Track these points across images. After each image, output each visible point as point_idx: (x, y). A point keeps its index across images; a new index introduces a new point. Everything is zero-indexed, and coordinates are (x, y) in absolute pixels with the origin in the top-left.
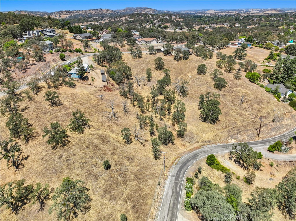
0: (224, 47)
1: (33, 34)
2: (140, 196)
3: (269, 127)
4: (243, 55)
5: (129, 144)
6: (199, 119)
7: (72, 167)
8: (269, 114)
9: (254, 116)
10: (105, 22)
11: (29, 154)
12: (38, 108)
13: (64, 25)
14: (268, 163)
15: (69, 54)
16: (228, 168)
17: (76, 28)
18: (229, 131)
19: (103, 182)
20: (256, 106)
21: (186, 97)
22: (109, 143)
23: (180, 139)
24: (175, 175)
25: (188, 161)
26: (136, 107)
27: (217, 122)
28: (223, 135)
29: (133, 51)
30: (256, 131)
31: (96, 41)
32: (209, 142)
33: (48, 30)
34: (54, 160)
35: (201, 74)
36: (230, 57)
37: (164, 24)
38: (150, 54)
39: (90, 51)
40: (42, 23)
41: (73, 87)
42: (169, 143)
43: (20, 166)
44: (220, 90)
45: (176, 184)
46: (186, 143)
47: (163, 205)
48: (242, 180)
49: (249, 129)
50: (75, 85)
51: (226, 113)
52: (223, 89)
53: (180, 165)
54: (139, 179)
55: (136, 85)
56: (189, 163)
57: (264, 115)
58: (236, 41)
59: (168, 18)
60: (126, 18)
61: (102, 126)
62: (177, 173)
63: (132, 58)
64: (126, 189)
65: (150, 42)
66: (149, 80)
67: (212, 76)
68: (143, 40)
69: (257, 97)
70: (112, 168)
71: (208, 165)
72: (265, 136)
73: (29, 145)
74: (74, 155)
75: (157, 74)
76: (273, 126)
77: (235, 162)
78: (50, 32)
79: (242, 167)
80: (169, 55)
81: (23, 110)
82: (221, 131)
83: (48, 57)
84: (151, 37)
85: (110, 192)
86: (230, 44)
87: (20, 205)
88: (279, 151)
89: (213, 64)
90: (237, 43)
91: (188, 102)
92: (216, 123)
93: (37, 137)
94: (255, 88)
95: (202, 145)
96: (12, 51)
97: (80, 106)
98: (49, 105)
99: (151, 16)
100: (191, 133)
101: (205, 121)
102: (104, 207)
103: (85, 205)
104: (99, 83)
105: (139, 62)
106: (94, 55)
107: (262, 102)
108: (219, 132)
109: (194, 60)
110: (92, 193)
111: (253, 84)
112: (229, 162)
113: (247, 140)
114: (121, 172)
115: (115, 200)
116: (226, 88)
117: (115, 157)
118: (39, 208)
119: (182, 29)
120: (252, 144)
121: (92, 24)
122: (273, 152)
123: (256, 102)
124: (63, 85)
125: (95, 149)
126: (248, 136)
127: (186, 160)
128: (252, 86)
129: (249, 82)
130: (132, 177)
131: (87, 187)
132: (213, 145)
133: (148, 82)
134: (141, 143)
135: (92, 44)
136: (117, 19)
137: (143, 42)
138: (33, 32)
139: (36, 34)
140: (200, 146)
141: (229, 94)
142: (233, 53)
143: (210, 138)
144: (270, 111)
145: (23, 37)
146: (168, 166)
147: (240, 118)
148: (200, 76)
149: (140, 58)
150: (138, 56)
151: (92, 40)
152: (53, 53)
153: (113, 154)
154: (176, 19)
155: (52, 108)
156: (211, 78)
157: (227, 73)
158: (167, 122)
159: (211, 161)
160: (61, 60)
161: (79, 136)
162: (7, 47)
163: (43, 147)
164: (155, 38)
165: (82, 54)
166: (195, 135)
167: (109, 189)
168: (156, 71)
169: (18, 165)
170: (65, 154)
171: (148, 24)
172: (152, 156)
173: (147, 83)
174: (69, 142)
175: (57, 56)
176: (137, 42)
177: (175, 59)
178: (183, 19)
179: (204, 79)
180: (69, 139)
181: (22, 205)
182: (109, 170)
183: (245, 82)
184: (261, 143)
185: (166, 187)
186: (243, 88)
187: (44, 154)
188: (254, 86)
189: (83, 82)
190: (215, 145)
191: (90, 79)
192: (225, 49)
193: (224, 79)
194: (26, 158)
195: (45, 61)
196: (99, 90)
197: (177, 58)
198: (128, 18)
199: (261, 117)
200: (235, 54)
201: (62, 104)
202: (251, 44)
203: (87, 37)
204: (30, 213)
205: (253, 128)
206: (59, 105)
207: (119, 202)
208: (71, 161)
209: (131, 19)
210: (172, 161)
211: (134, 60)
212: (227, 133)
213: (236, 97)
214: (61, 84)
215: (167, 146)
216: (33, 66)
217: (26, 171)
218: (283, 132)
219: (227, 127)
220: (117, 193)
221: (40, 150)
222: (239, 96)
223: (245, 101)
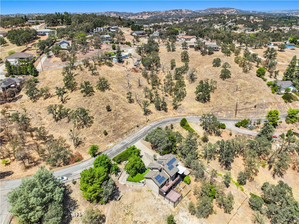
0: (263, 47)
2: (121, 127)
3: (249, 111)
5: (131, 103)
6: (195, 98)
7: (90, 107)
9: (241, 101)
10: (180, 22)
11: (71, 97)
12: (84, 75)
14: (229, 132)
15: (120, 46)
17: (136, 27)
18: (213, 109)
19: (103, 116)
20: (247, 94)
21: (194, 83)
22: (117, 100)
23: (174, 110)
24: (153, 126)
26: (150, 85)
27: (207, 102)
29: (169, 46)
30: (235, 112)
31: (147, 37)
32: (193, 114)
33: (113, 27)
34: (82, 102)
38: (183, 49)
39: (137, 44)
40: (111, 22)
41: (111, 67)
42: (162, 110)
43: (65, 102)
44: (224, 80)
45: (149, 130)
46: (177, 113)
47: (133, 136)
48: (200, 138)
49: (229, 109)
50: (113, 65)
51: (218, 97)
52: (227, 79)
53: (161, 122)
54: (126, 120)
55: (162, 71)
57: (250, 102)
59: (245, 18)
60: (201, 18)
61: (118, 90)
62: (155, 125)
64: (114, 122)
65: (189, 39)
67: (223, 69)
69: (252, 88)
70: (112, 111)
71: (181, 126)
72: (242, 117)
73: (72, 93)
74: (94, 101)
76: (254, 111)
77: (203, 128)
78: (114, 29)
80: (199, 50)
81: (75, 75)
82: (207, 108)
83: (104, 46)
85: (105, 122)
86: (272, 44)
87: (59, 119)
88: (244, 127)
92: (206, 103)
93: (77, 90)
94: (257, 81)
95: (186, 115)
96: (81, 40)
97: (109, 78)
98: (91, 74)
99: (227, 17)
100: (184, 107)
101: (198, 101)
102: (98, 127)
103: (89, 124)
104: (131, 66)
105: (171, 55)
106: (138, 47)
107: (255, 92)
108: (205, 108)
110: (95, 120)
111: (259, 78)
112: (198, 127)
113: (225, 118)
114: (116, 114)
115: (105, 125)
116: (230, 78)
117: (117, 107)
118: (67, 122)
120: (227, 120)
122: (239, 127)
123: (250, 91)
124: (105, 64)
125: (107, 101)
126: (226, 115)
127: (167, 120)
129: (256, 76)
130: (122, 118)
131: (94, 117)
132: (194, 116)
133: (171, 70)
134: (140, 105)
137: (182, 39)
138: (100, 29)
139: (102, 30)
140: (184, 116)
141: (230, 83)
143: (195, 111)
144: (257, 99)
145: (93, 32)
146: (151, 121)
147: (228, 101)
148: (214, 67)
150: (172, 50)
151: (144, 36)
152: (108, 44)
153: (117, 105)
154: (254, 20)
155: (91, 76)
156: (221, 70)
158: (170, 98)
159: (184, 123)
160: (112, 49)
161: (101, 93)
162: (79, 38)
163: (79, 95)
164: (195, 36)
165: (131, 46)
167: (105, 120)
168: (181, 62)
169: (64, 102)
170: (89, 100)
172: (143, 113)
174: (94, 95)
175: (110, 46)
176: (178, 39)
177: (202, 54)
178: (262, 21)
179: (215, 71)
180: (94, 93)
182: (110, 112)
183: (251, 75)
185: (142, 129)
187: (78, 98)
189: (119, 64)
190: (197, 116)
191: (125, 62)
194: (69, 99)
195: (100, 49)
196: (128, 70)
198: (203, 18)
199: (247, 102)
200: (265, 53)
203: (141, 34)
204: (63, 123)
205: (233, 109)
206: (96, 75)
207: (107, 127)
208: (91, 104)
209: (205, 20)
210: (156, 119)
211: (168, 52)
213: (233, 86)
214: (104, 63)
215: (160, 111)
216: (92, 51)
217: (67, 105)
218: (262, 117)
219: (213, 106)
220: (108, 123)
221: (77, 96)
223: (240, 89)
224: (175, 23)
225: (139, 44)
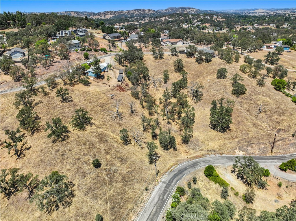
0: (257, 50)
1: (65, 33)
2: (122, 198)
3: (287, 142)
4: (276, 59)
5: (127, 145)
6: (208, 126)
7: (65, 161)
8: (289, 127)
9: (272, 128)
10: (145, 22)
11: (31, 145)
12: (50, 103)
13: (98, 25)
14: (276, 182)
15: (93, 53)
16: (228, 182)
17: (108, 28)
18: (239, 142)
19: (89, 180)
20: (276, 117)
21: (200, 102)
22: (106, 142)
23: (184, 145)
24: (167, 182)
25: (186, 169)
26: (144, 109)
27: (227, 130)
28: (231, 145)
29: (155, 52)
30: (270, 145)
31: (124, 41)
32: (214, 151)
33: (80, 30)
34: (51, 153)
35: (220, 78)
36: (259, 61)
37: (204, 24)
38: (173, 55)
39: (114, 51)
40: (77, 23)
41: (88, 85)
42: (170, 148)
43: (22, 155)
44: (238, 97)
45: (165, 191)
46: (189, 150)
47: (145, 212)
48: (240, 197)
49: (262, 142)
50: (90, 83)
51: (239, 122)
52: (241, 96)
53: (176, 172)
54: (126, 181)
55: (153, 86)
56: (186, 172)
57: (283, 128)
58: (272, 45)
60: (166, 18)
61: (104, 125)
62: (169, 181)
63: (153, 59)
64: (110, 190)
65: (176, 43)
66: (166, 82)
67: (232, 81)
68: (168, 41)
69: (279, 107)
70: (102, 167)
71: (206, 176)
72: (280, 151)
73: (33, 137)
74: (70, 150)
75: (175, 76)
76: (293, 141)
77: (238, 177)
78: (82, 31)
79: (244, 183)
80: (192, 57)
81: (36, 104)
82: (230, 141)
83: (73, 55)
84: (178, 38)
85: (94, 191)
86: (265, 46)
87: (13, 191)
88: (292, 170)
89: (237, 68)
90: (273, 46)
91: (201, 107)
92: (226, 132)
93: (42, 130)
94: (279, 97)
95: (205, 154)
96: (41, 49)
97: (88, 104)
98: (61, 101)
99: (192, 16)
100: (197, 140)
101: (214, 129)
102: (84, 204)
103: (68, 200)
104: (114, 82)
105: (159, 63)
106: (117, 55)
107: (284, 113)
108: (227, 142)
109: (217, 63)
110: (77, 188)
111: (278, 92)
112: (231, 176)
113: (258, 154)
114: (110, 172)
115: (96, 199)
116: (245, 95)
117: (108, 157)
118: (28, 196)
119: (221, 30)
120: (262, 159)
121: (132, 24)
122: (285, 171)
123: (277, 113)
124: (78, 82)
125: (91, 147)
126: (259, 150)
127: (183, 167)
128: (276, 94)
129: (274, 89)
130: (120, 178)
131: (74, 182)
132: (217, 155)
133: (165, 83)
134: (140, 146)
135: (118, 44)
136: (157, 19)
137: (168, 43)
138: (65, 32)
139: (68, 33)
140: (203, 155)
141: (247, 101)
142: (265, 57)
143: (216, 147)
144: (291, 124)
145: (57, 37)
146: (162, 172)
147: (255, 129)
148: (219, 80)
149: (161, 59)
150: (160, 57)
151: (120, 40)
152: (78, 52)
153: (107, 153)
155: (61, 104)
156: (231, 83)
157: (250, 79)
158: (174, 126)
159: (210, 172)
160: (84, 59)
161: (80, 133)
162: (38, 46)
163: (45, 140)
164: (181, 39)
165: (107, 53)
166: (200, 143)
167: (94, 187)
168: (174, 73)
169: (20, 154)
170: (62, 149)
171: (186, 24)
172: (147, 160)
173: (163, 84)
174: (69, 137)
175: (81, 55)
176: (162, 43)
177: (197, 61)
178: (225, 19)
179: (222, 84)
180: (69, 135)
181: (15, 192)
182: (99, 169)
183: (269, 89)
184: (273, 159)
185: (154, 193)
186: (264, 96)
187: (44, 146)
188: (279, 95)
189: (98, 80)
190: (220, 155)
191: (106, 77)
192: (257, 52)
193: (243, 85)
194: (28, 149)
195: (69, 59)
196: (111, 89)
197: (199, 61)
198: (168, 18)
199: (280, 129)
200: (266, 58)
201: (72, 101)
202: (289, 48)
203: (116, 37)
204: (19, 200)
205: (267, 141)
206: (69, 102)
207: (100, 202)
208: (66, 156)
209: (171, 19)
210: (168, 167)
211: (155, 60)
212: (236, 144)
213: (254, 106)
214: (77, 81)
215: (168, 151)
216: (57, 63)
217: (25, 161)
219: (237, 137)
220: (101, 192)
221: (41, 142)
222: (258, 105)
223: (264, 110)
224: (141, 23)
225: (116, 51)
